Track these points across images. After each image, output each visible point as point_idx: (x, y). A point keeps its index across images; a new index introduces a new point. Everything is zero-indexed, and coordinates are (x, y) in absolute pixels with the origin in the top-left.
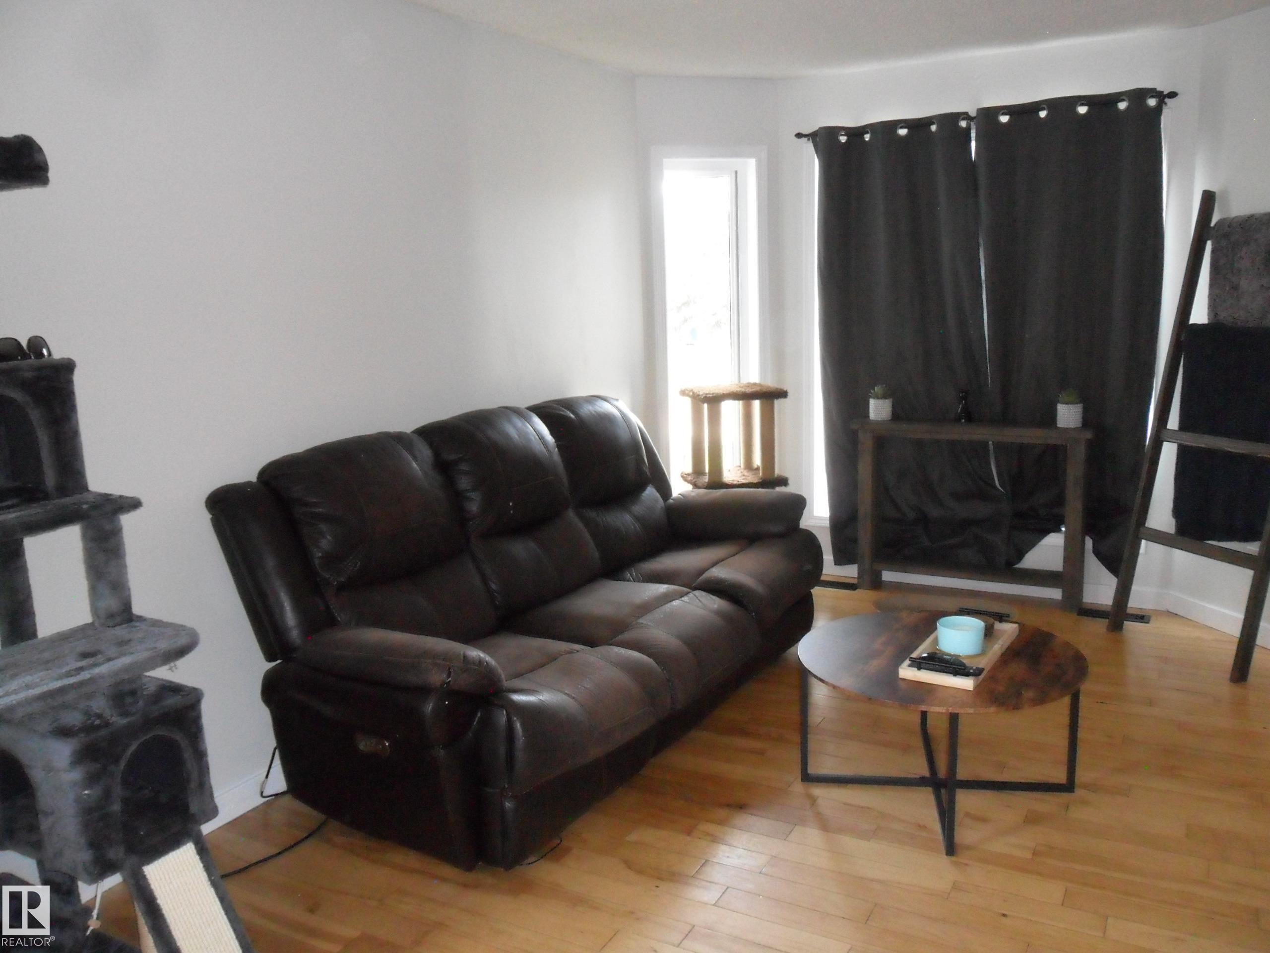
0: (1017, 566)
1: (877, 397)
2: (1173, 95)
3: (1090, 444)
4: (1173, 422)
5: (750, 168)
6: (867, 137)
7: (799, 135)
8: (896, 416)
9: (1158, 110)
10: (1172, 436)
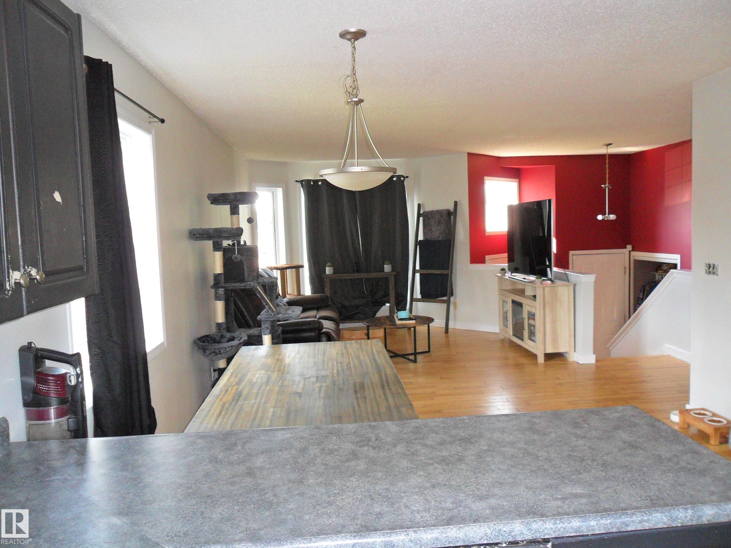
0: (376, 317)
1: (329, 266)
2: (407, 177)
3: (395, 275)
4: (418, 267)
5: (280, 191)
6: (320, 183)
7: (297, 181)
8: (335, 272)
9: (403, 181)
10: (418, 271)
